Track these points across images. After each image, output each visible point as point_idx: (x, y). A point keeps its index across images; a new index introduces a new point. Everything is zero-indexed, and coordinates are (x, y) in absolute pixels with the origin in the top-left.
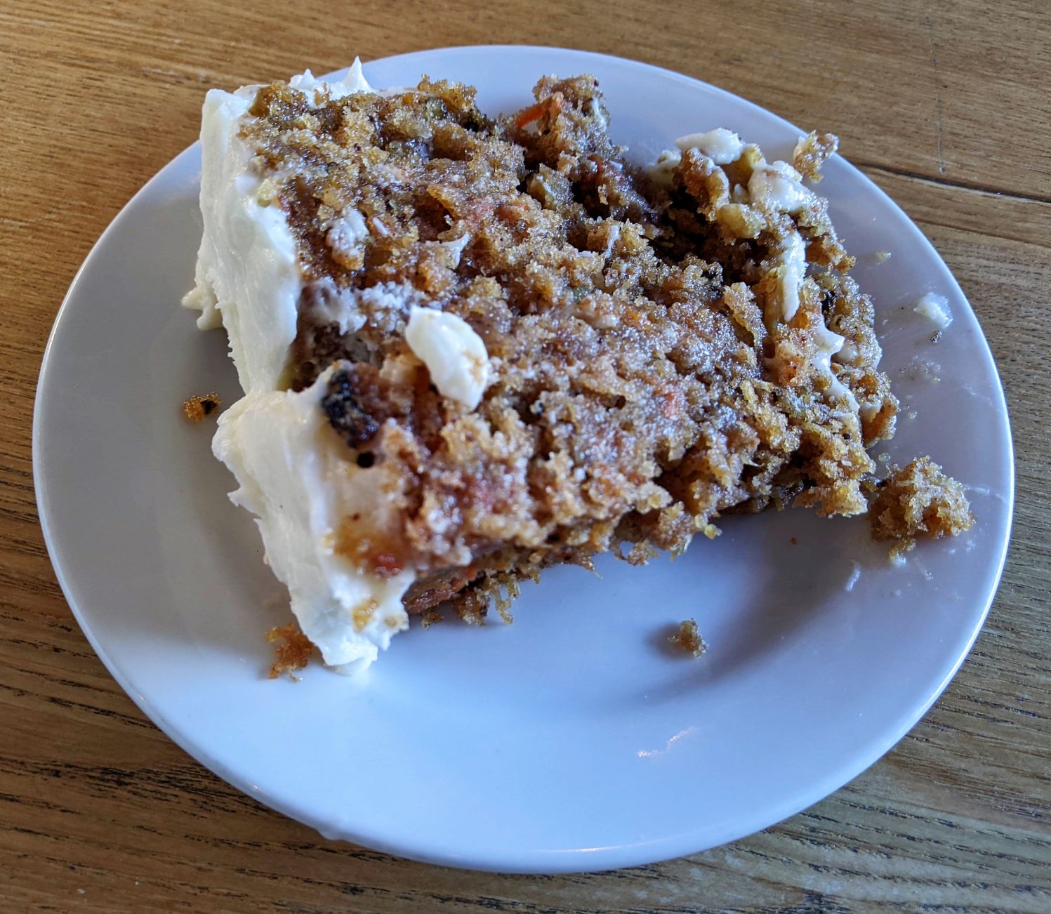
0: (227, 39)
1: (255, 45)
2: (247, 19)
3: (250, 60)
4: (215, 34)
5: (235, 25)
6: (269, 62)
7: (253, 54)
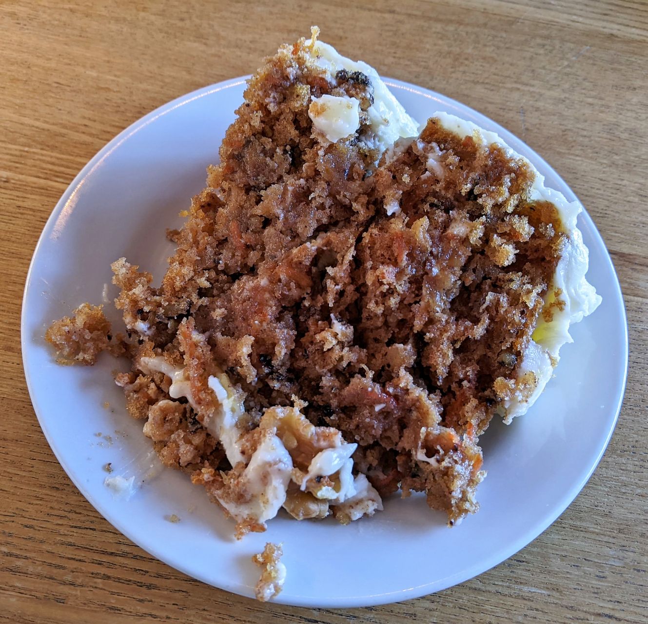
0: (22, 145)
1: (42, 149)
2: (37, 127)
3: (38, 162)
4: (13, 142)
5: (28, 133)
6: (53, 164)
7: (41, 157)
